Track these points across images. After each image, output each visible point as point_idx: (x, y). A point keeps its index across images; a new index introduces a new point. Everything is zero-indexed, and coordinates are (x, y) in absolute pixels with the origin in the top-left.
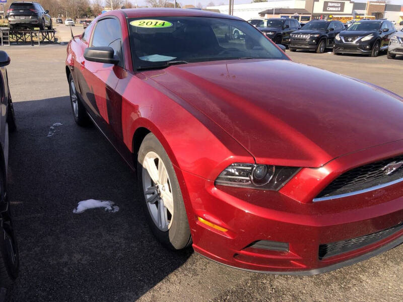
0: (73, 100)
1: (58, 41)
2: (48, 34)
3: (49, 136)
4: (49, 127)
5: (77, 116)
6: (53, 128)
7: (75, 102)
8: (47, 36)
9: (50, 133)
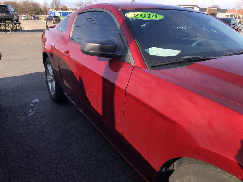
0: (48, 80)
1: (23, 29)
2: (16, 25)
3: (30, 114)
4: (28, 104)
5: (53, 93)
6: (32, 105)
7: (51, 81)
8: (16, 26)
9: (31, 111)
